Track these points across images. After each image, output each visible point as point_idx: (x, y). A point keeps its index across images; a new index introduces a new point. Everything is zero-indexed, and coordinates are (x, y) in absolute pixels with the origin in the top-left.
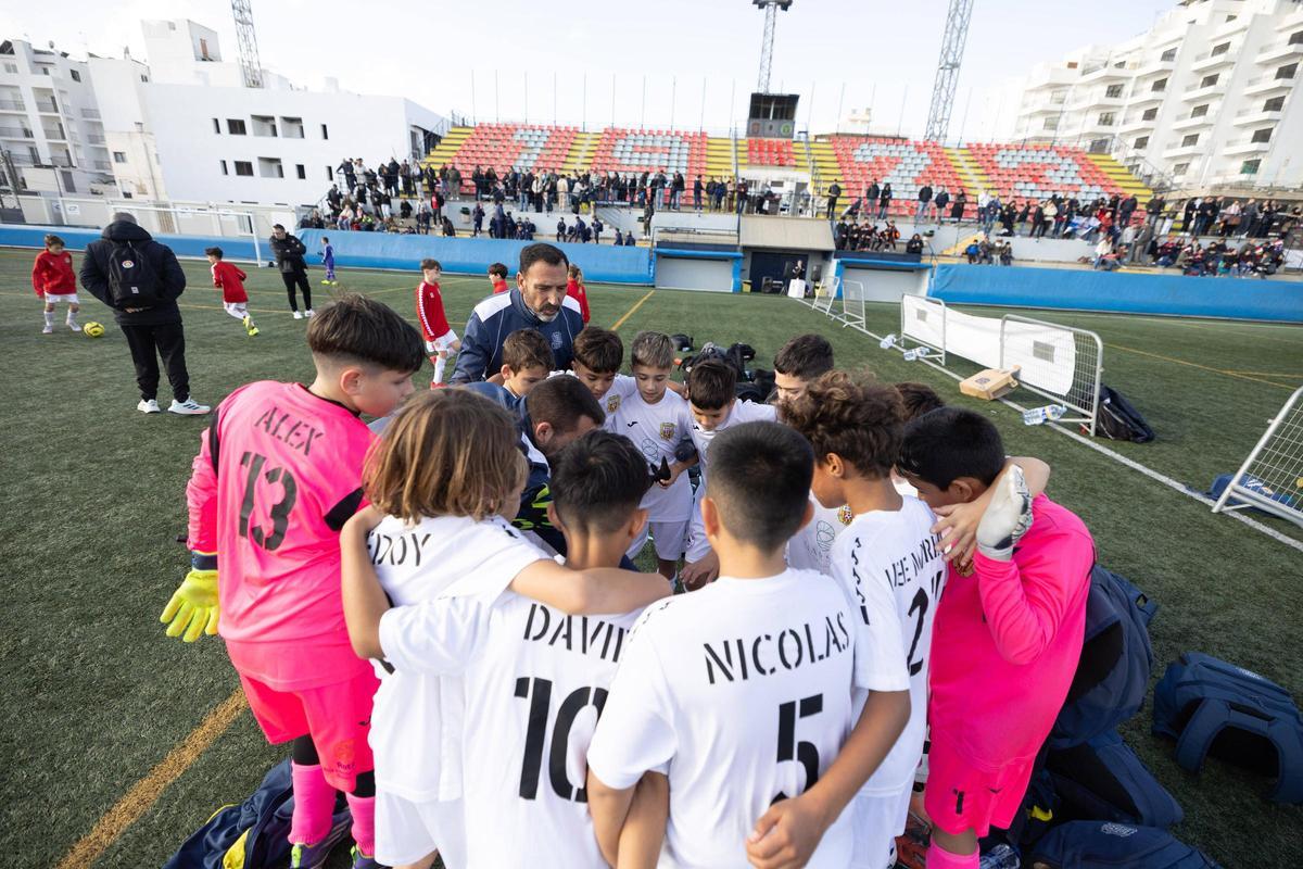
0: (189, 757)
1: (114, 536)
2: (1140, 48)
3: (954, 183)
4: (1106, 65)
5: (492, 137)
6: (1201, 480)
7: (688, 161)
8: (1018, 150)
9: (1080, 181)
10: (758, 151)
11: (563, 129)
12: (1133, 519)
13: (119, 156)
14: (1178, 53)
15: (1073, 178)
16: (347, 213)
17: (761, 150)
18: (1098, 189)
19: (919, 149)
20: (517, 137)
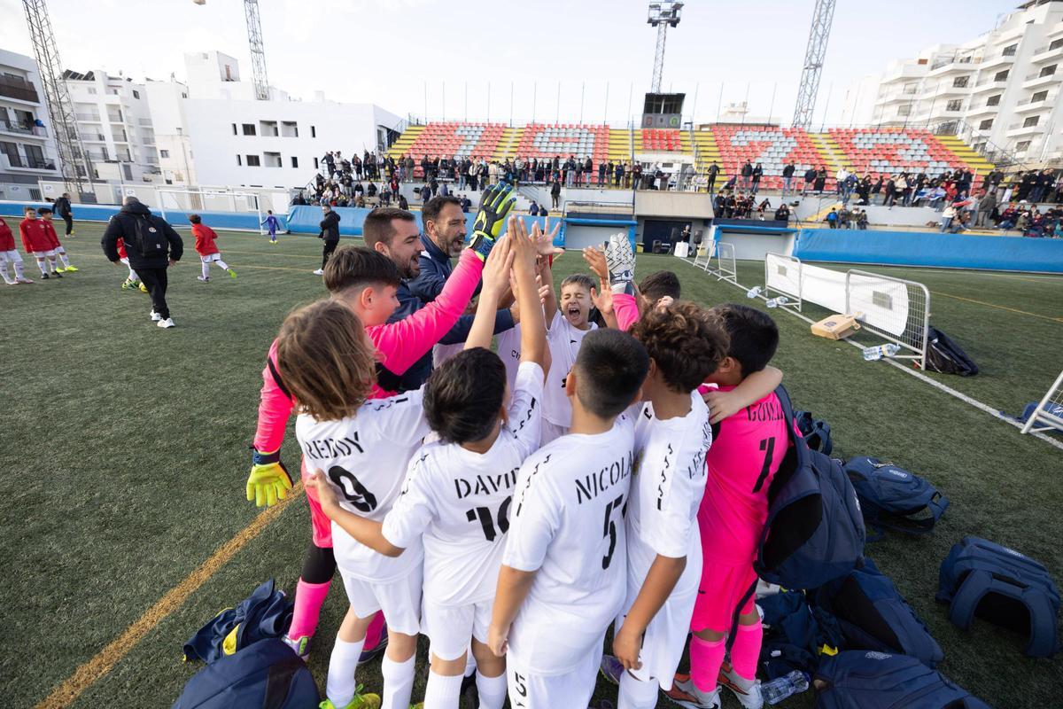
0: (204, 576)
1: (157, 427)
2: (984, 46)
3: (817, 162)
4: (953, 60)
5: (439, 133)
6: (1015, 408)
7: (593, 148)
8: (873, 134)
9: (928, 158)
10: (650, 139)
11: (494, 125)
12: (948, 437)
13: (164, 153)
14: (1018, 48)
15: (922, 156)
16: (328, 193)
17: (653, 138)
18: (945, 164)
19: (787, 134)
20: (459, 133)
